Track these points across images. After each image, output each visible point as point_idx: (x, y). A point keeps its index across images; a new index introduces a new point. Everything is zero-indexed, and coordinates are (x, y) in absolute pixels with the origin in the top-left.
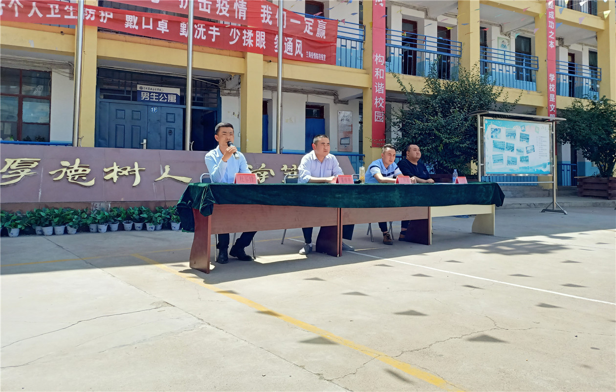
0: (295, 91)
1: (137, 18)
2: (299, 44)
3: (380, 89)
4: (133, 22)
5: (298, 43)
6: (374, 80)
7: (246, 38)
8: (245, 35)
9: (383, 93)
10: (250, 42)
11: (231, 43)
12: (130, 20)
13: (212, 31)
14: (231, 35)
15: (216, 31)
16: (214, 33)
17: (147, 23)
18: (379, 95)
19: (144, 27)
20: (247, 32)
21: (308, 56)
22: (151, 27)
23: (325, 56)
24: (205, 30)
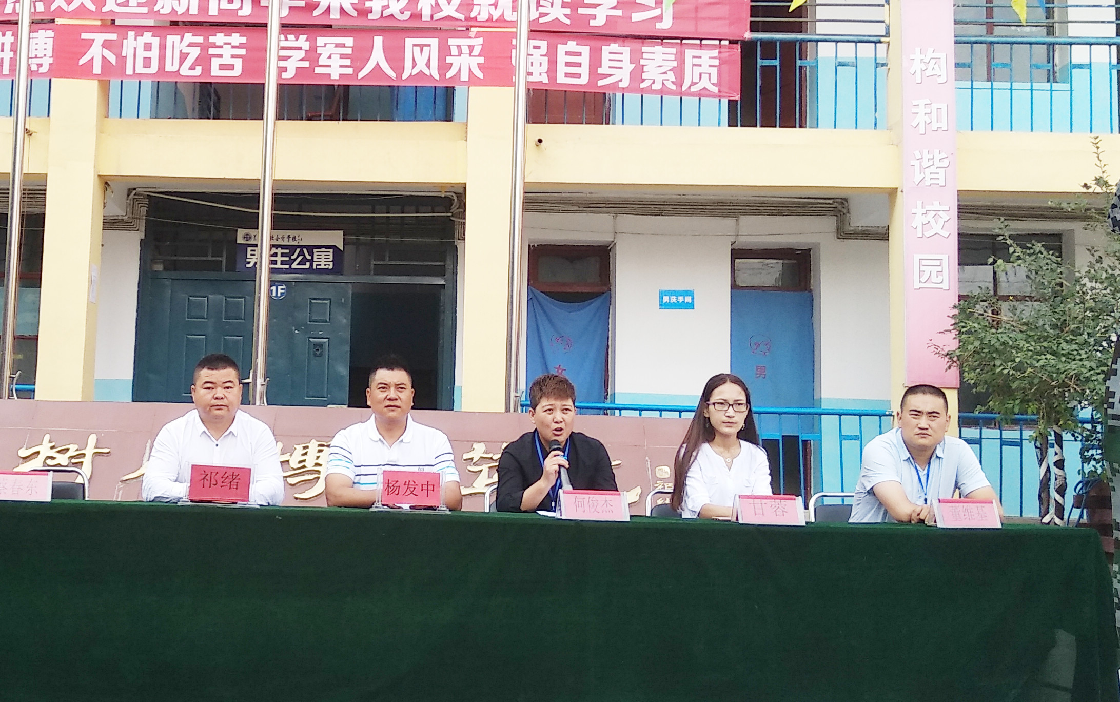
3: (933, 169)
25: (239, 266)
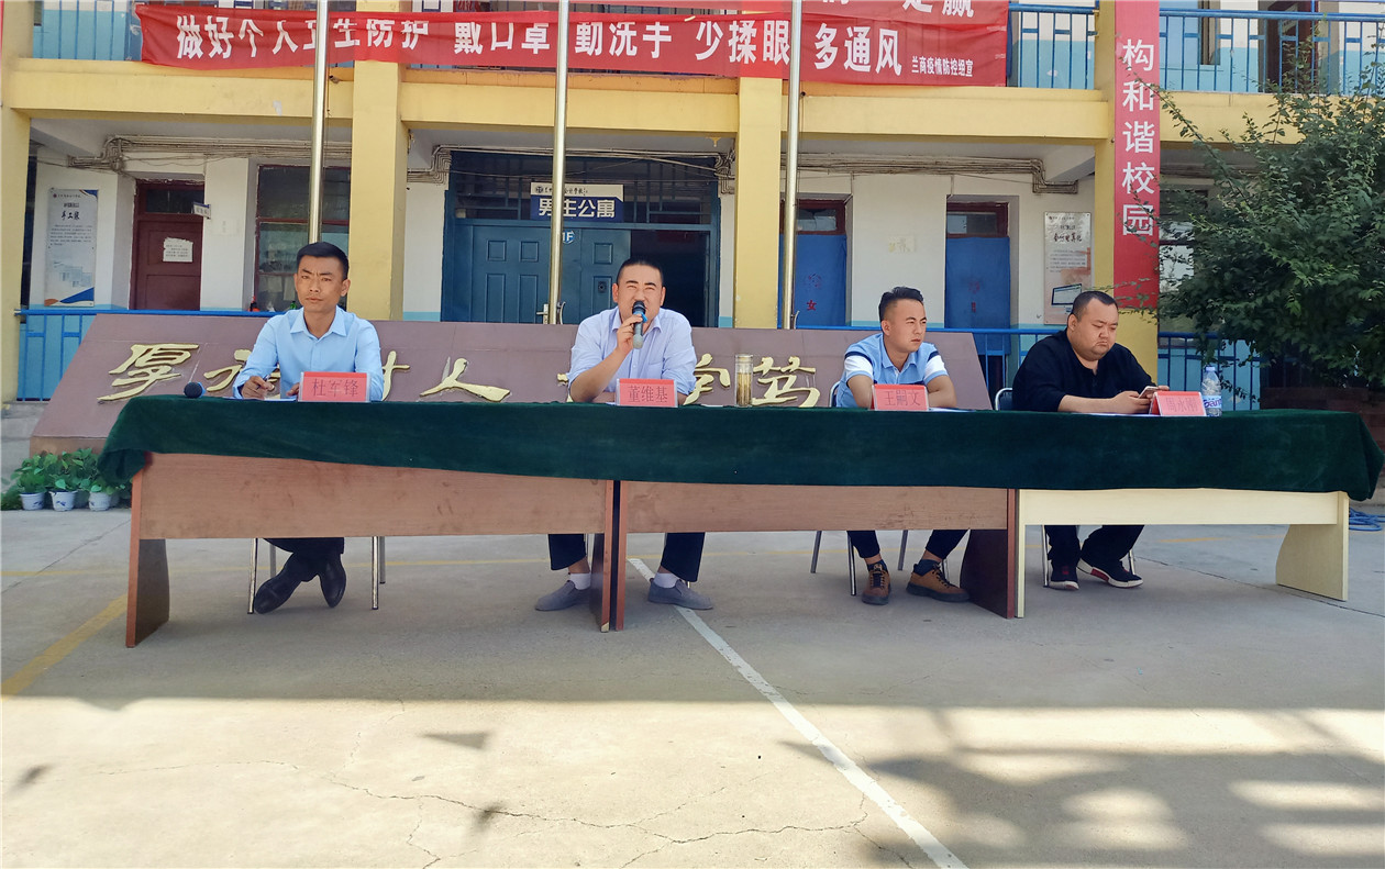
0: (916, 168)
1: (479, 26)
2: (889, 40)
3: (1143, 139)
4: (471, 38)
5: (887, 38)
6: (1121, 116)
7: (738, 43)
8: (734, 34)
9: (1151, 150)
10: (748, 52)
11: (700, 57)
12: (463, 35)
13: (653, 33)
14: (699, 37)
15: (662, 33)
16: (657, 39)
17: (503, 37)
18: (1137, 159)
19: (495, 45)
20: (741, 25)
21: (918, 68)
22: (509, 44)
23: (970, 63)
24: (634, 33)
25: (532, 215)
